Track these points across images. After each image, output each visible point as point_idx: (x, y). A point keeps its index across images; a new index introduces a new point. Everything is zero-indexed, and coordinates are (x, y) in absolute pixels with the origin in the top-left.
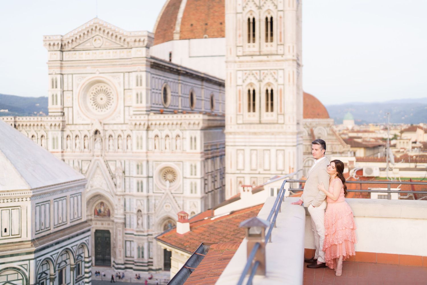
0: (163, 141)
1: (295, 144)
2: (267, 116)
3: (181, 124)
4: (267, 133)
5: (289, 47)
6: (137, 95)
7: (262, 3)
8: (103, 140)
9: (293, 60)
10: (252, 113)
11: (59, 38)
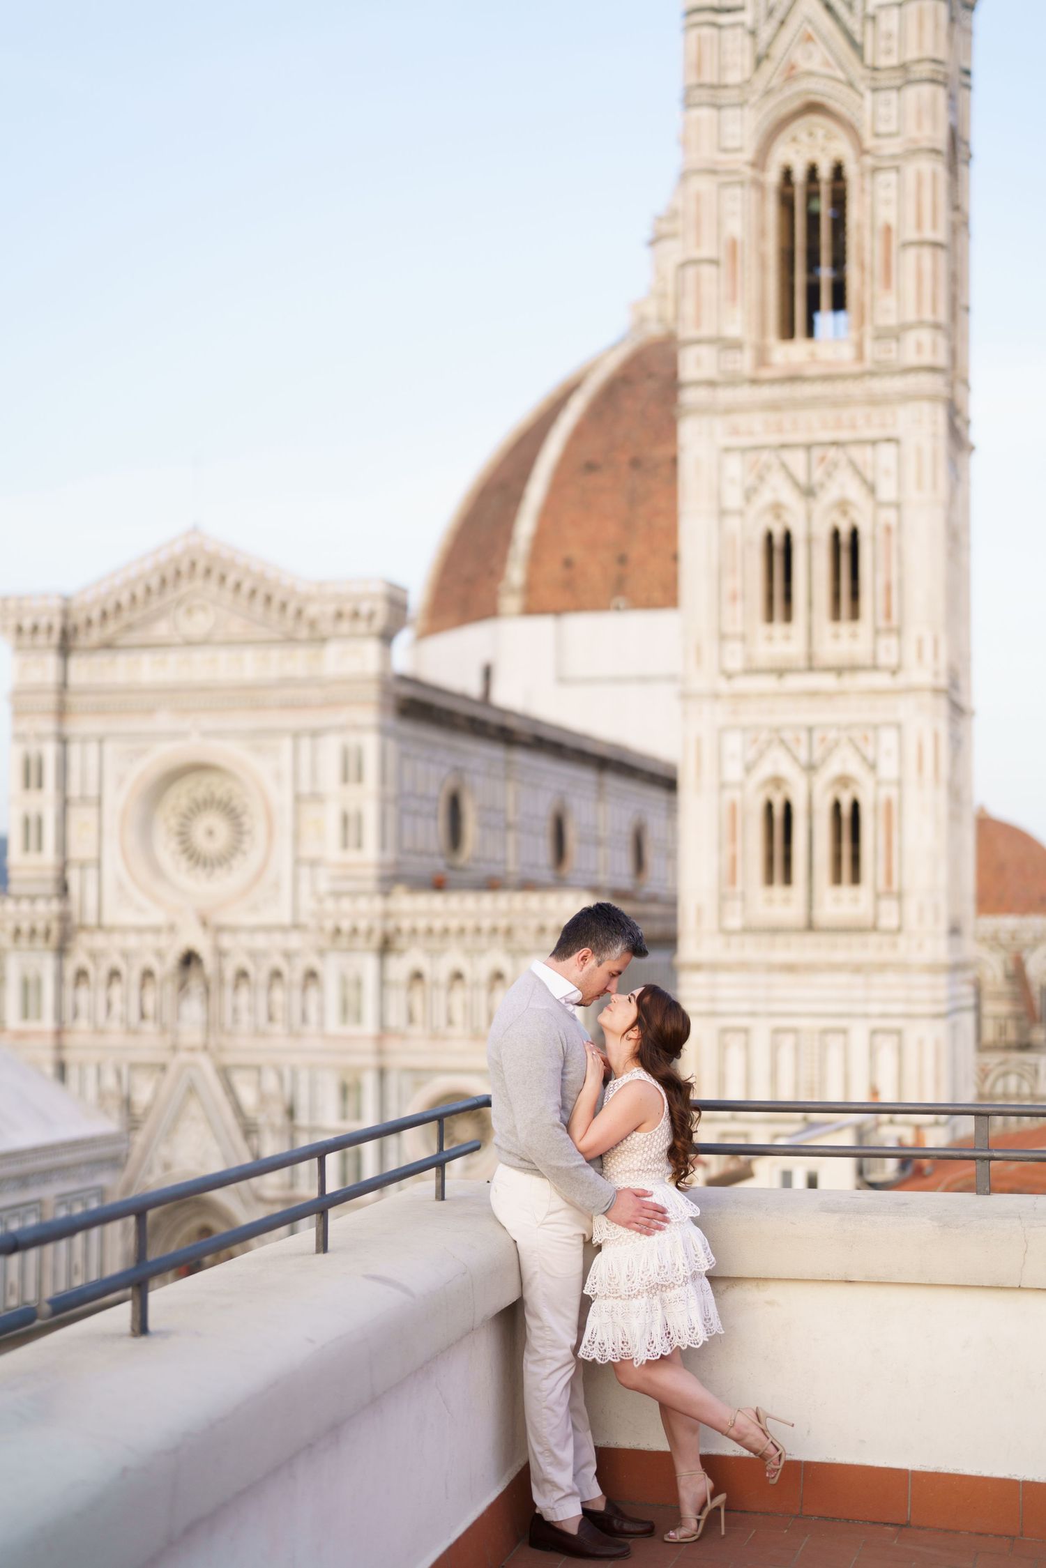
0: (441, 996)
1: (943, 1008)
2: (837, 900)
3: (509, 932)
4: (835, 968)
5: (920, 642)
6: (345, 820)
7: (818, 475)
8: (213, 986)
9: (936, 691)
10: (778, 890)
11: (56, 604)
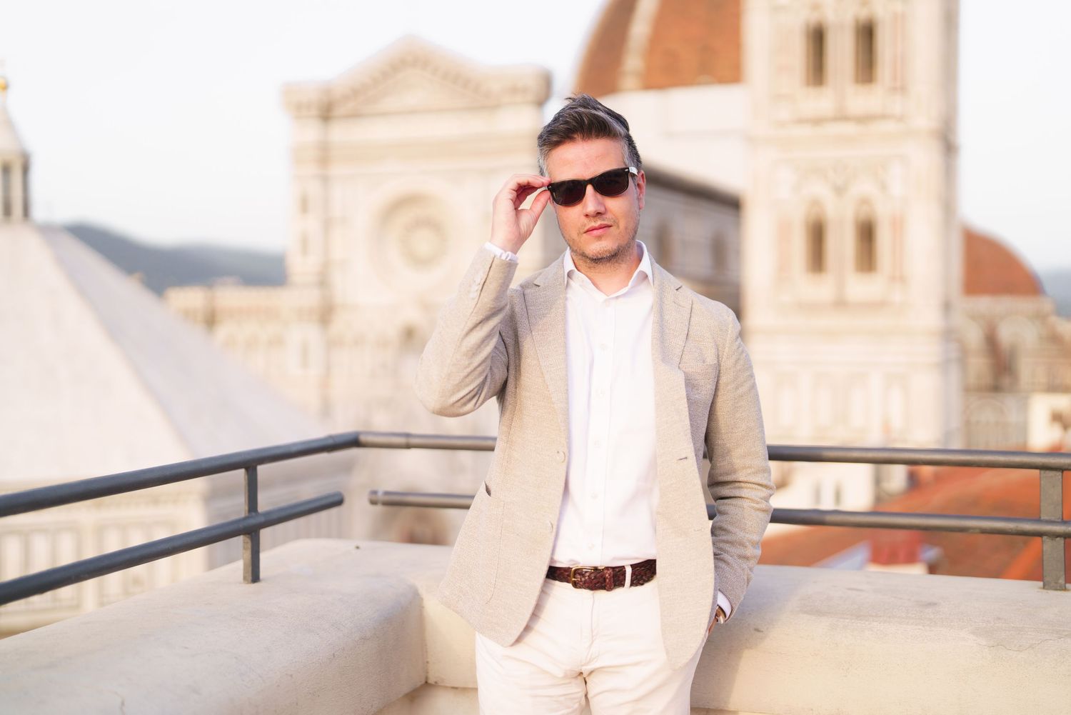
1: (937, 359)
2: (859, 283)
4: (858, 331)
5: (920, 97)
9: (933, 132)
10: (817, 276)
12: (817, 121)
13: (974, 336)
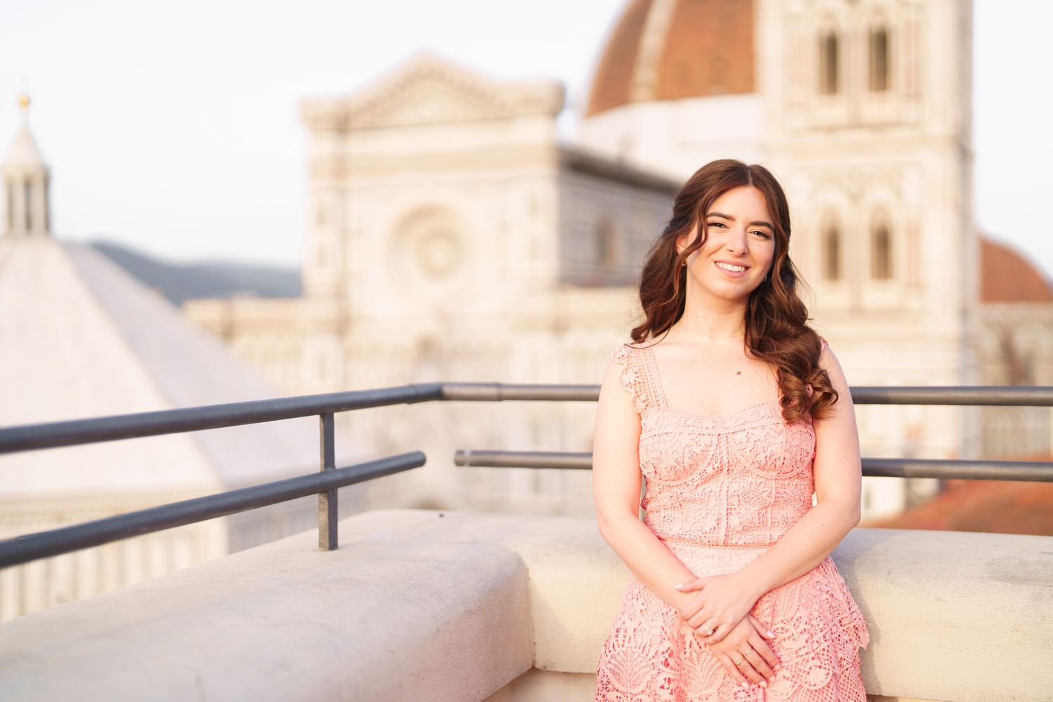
2: (876, 290)
4: (873, 339)
6: (530, 240)
9: (948, 139)
10: (833, 286)
12: (832, 129)
13: (990, 344)
